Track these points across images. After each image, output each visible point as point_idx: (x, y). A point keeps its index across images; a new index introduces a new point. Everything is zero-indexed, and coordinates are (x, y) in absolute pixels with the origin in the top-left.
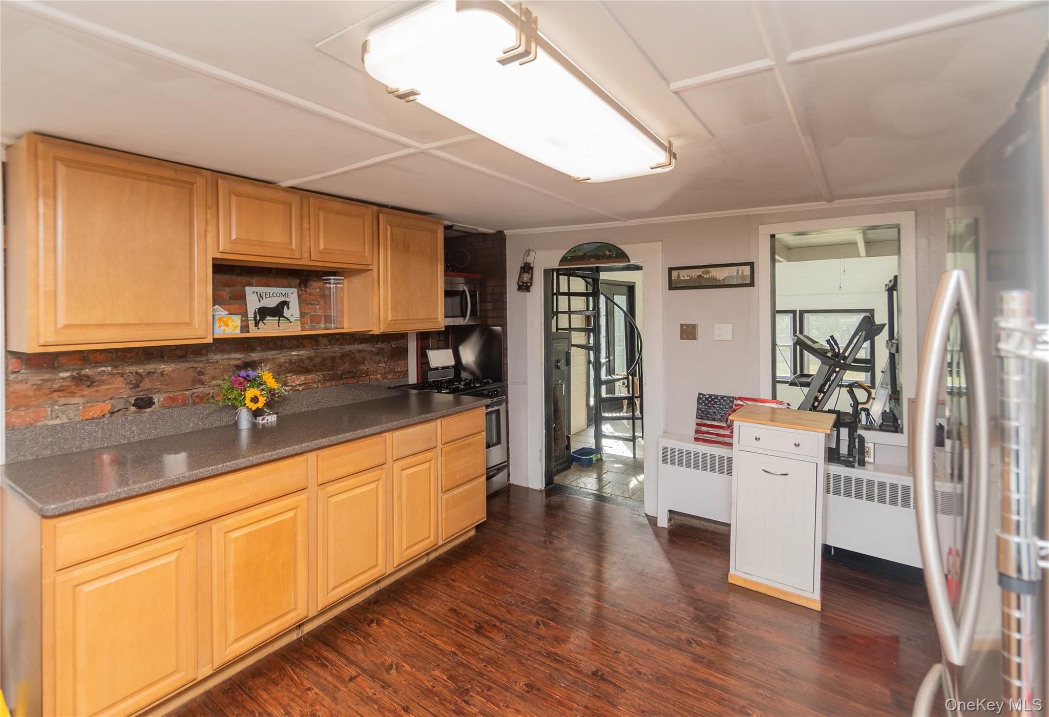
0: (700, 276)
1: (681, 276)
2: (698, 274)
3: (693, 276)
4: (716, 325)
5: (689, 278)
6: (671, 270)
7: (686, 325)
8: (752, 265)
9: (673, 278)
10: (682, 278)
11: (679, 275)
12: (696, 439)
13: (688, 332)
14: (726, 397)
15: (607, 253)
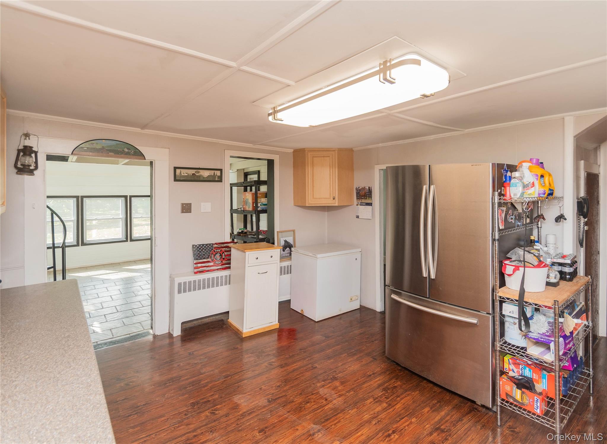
0: (193, 174)
1: (182, 173)
2: (193, 173)
3: (190, 174)
4: (202, 204)
5: (187, 174)
6: (175, 168)
7: (185, 204)
8: (221, 170)
9: (177, 174)
10: (183, 174)
11: (181, 172)
12: (196, 273)
13: (186, 208)
14: (209, 244)
15: (126, 150)
